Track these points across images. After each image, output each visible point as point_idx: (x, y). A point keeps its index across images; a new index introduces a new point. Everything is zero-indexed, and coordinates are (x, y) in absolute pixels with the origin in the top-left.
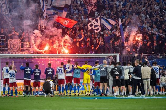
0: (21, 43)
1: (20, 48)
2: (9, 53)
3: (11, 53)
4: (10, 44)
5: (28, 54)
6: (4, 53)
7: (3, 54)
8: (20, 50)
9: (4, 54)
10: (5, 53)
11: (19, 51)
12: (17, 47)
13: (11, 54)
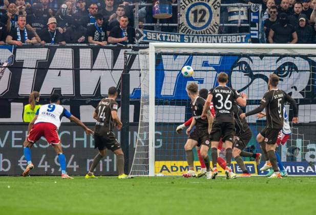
0: (221, 7)
1: (218, 22)
2: (182, 41)
3: (189, 38)
4: (186, 10)
5: (242, 42)
6: (166, 37)
7: (162, 41)
8: (217, 30)
9: (166, 41)
10: (168, 40)
11: (214, 31)
12: (207, 21)
13: (189, 42)
